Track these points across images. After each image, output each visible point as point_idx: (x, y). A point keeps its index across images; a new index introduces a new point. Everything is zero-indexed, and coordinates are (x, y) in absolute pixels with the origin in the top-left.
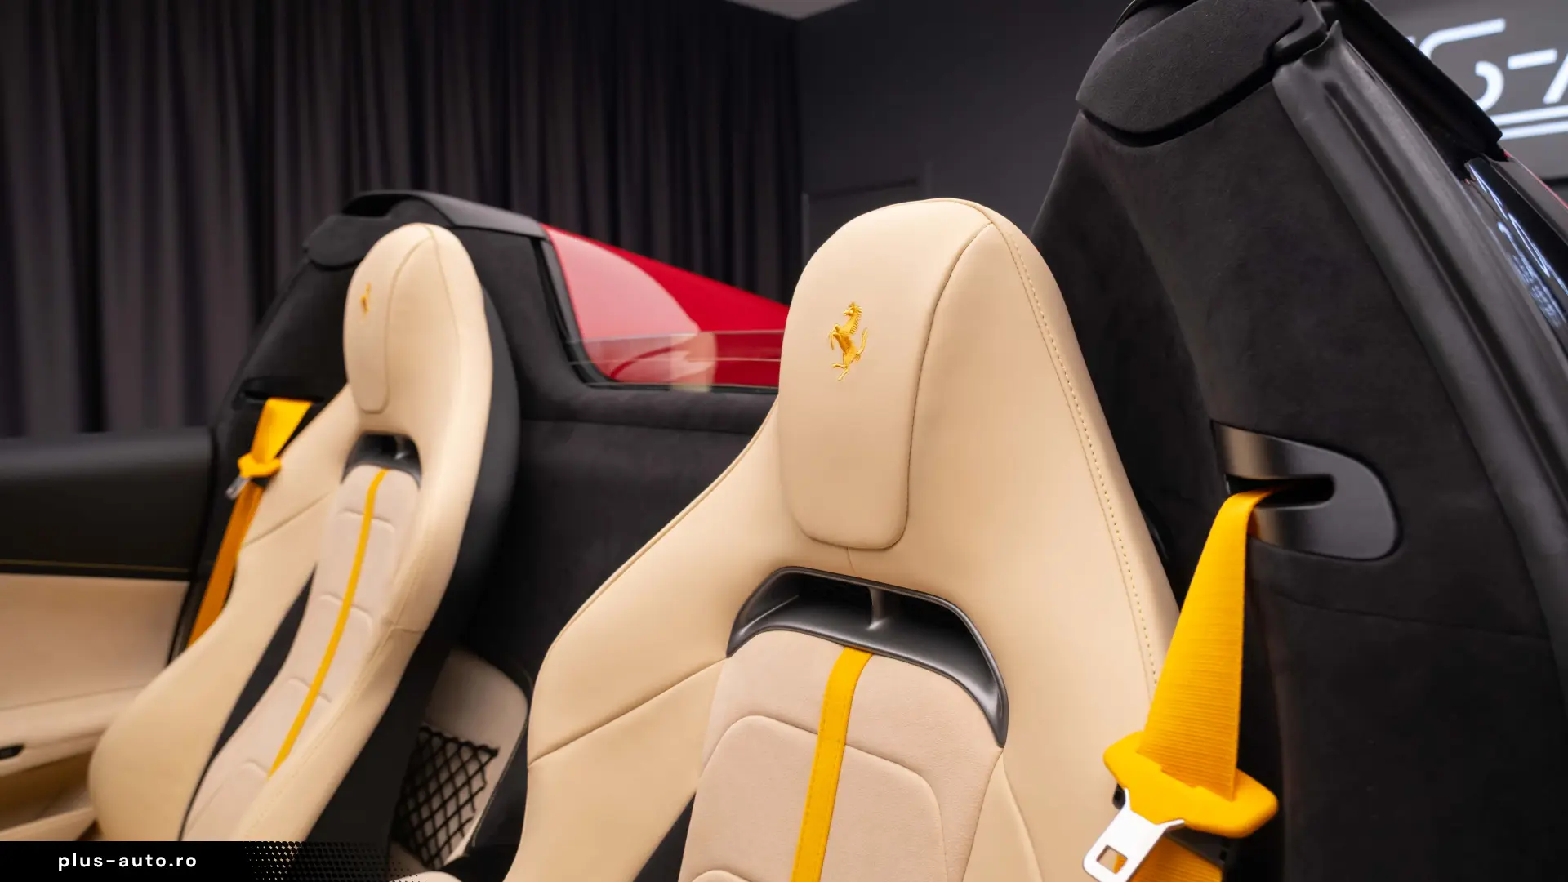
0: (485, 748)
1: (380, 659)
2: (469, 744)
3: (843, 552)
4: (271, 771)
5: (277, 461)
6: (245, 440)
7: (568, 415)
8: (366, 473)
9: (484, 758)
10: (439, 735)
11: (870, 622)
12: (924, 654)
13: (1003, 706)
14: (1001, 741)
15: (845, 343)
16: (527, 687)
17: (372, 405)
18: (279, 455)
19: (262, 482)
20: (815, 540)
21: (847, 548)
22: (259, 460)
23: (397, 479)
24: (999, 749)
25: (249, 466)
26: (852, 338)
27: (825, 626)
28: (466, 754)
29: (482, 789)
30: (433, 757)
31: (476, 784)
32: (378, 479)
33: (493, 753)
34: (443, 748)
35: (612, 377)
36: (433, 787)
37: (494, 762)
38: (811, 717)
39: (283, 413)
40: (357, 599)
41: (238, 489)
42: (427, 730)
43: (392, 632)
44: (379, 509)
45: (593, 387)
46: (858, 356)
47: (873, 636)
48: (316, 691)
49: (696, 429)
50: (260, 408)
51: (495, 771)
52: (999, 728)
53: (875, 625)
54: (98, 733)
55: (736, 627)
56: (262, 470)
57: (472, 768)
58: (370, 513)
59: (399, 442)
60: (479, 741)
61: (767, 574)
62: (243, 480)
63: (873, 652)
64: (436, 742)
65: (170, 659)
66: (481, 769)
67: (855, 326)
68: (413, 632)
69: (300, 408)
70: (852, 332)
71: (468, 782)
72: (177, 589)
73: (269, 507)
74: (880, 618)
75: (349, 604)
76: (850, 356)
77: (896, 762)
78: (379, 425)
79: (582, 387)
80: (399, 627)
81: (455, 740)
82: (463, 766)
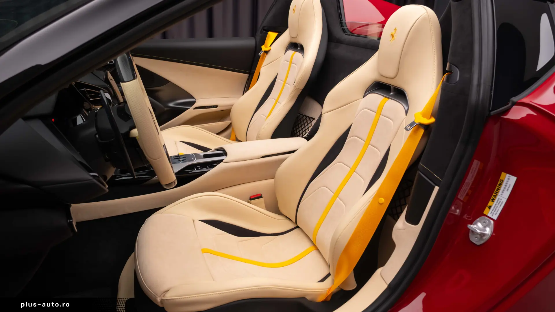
0: (312, 118)
1: (292, 95)
2: (308, 117)
3: (386, 78)
4: (267, 118)
5: (270, 47)
6: (263, 42)
7: (339, 42)
8: (290, 52)
9: (312, 120)
10: (302, 115)
11: (390, 93)
12: (398, 99)
13: (408, 109)
14: (406, 115)
15: (393, 36)
16: (322, 105)
17: (294, 36)
18: (270, 46)
19: (267, 52)
20: (382, 76)
21: (387, 77)
22: (266, 47)
23: (298, 55)
24: (405, 116)
25: (264, 48)
26: (394, 35)
27: (383, 93)
28: (308, 119)
29: (311, 126)
30: (300, 119)
31: (309, 125)
32: (294, 54)
33: (314, 119)
34: (303, 117)
35: (351, 32)
36: (300, 125)
37: (314, 121)
38: (375, 110)
39: (272, 35)
40: (287, 82)
41: (261, 54)
42: (299, 113)
43: (296, 89)
44: (293, 61)
45: (346, 34)
46: (394, 39)
47: (391, 96)
48: (277, 101)
49: (368, 48)
50: (267, 34)
51: (313, 123)
52: (407, 112)
53: (391, 94)
54: (232, 105)
55: (366, 92)
56: (267, 49)
57: (309, 122)
58: (291, 62)
59: (299, 45)
60: (311, 116)
61: (373, 82)
62: (263, 51)
63: (389, 98)
64: (301, 116)
65: (243, 94)
66: (311, 122)
67: (395, 32)
68: (300, 89)
69: (275, 34)
70: (394, 34)
71: (308, 125)
72: (246, 76)
73: (268, 58)
74: (392, 92)
75: (285, 83)
76: (393, 39)
77: (388, 118)
78: (294, 41)
79: (344, 34)
80: (297, 88)
81: (305, 116)
82: (307, 121)
